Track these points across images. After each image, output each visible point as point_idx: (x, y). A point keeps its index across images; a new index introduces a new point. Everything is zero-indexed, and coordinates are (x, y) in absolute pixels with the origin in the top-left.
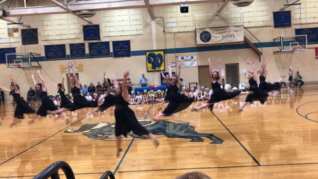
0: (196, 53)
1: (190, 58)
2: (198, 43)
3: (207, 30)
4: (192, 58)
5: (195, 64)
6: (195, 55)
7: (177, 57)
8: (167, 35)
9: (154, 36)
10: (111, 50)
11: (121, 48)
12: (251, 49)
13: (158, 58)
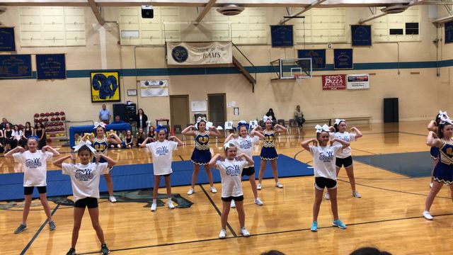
0: (167, 77)
1: (158, 83)
2: (169, 63)
3: (183, 45)
4: (161, 83)
5: (166, 93)
6: (166, 80)
7: (138, 81)
8: (124, 49)
9: (103, 50)
10: (34, 68)
11: (50, 65)
12: (241, 75)
13: (109, 82)
